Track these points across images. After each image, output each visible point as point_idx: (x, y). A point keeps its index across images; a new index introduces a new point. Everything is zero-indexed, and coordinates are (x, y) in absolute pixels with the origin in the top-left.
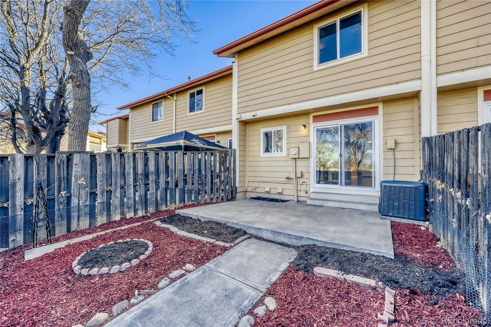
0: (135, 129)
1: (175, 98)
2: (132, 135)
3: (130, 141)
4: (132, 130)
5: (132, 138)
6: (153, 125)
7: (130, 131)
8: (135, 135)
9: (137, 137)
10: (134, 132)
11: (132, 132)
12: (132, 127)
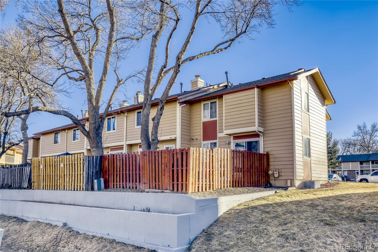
0: (44, 148)
1: (66, 132)
2: (42, 152)
3: (40, 156)
4: (42, 148)
5: (42, 153)
6: (55, 146)
7: (40, 149)
8: (44, 151)
9: (44, 153)
10: (43, 150)
11: (42, 150)
12: (42, 146)
